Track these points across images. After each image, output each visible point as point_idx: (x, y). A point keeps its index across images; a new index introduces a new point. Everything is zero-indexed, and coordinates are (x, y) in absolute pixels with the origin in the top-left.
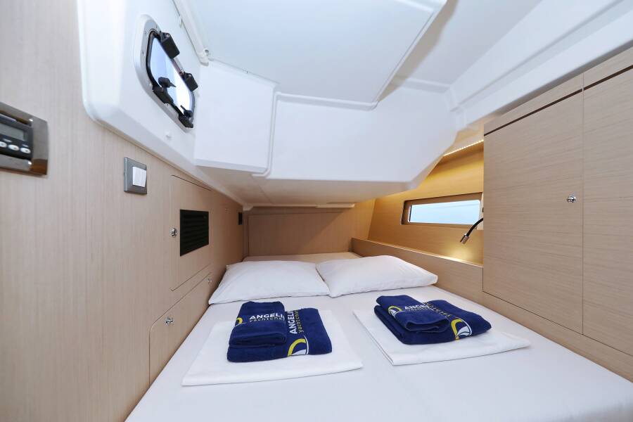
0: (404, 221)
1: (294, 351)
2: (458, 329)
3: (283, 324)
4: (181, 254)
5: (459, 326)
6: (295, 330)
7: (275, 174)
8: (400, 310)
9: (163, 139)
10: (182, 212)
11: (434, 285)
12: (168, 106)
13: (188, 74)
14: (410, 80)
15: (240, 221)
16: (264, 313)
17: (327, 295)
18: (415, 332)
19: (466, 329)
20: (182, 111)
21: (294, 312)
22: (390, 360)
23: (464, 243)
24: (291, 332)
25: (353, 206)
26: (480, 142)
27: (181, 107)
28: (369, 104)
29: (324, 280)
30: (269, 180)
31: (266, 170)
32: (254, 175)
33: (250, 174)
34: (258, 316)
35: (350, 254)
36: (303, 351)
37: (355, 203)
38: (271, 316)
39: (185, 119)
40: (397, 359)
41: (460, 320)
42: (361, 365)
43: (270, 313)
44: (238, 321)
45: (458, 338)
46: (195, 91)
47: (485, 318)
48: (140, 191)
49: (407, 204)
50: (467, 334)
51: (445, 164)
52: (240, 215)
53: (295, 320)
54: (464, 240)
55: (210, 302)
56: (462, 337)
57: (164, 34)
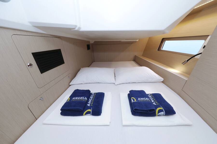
0: (159, 49)
2: (158, 112)
8: (135, 100)
15: (89, 48)
19: (162, 113)
24: (88, 105)
34: (76, 98)
35: (133, 63)
37: (139, 39)
38: (81, 98)
44: (68, 99)
50: (162, 115)
54: (184, 63)
55: (70, 84)
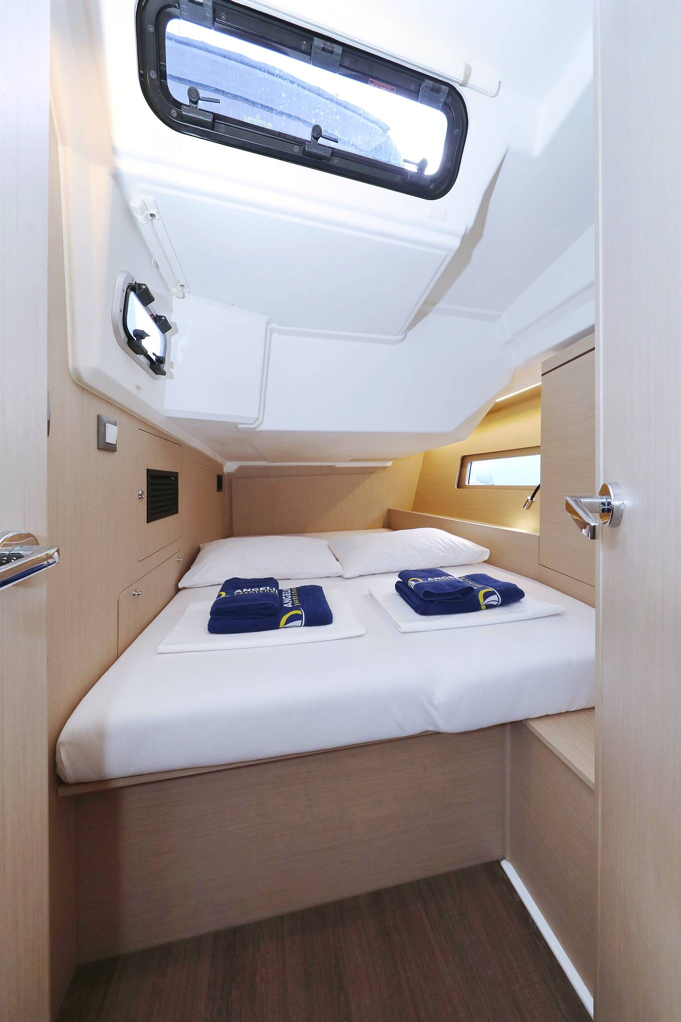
0: (460, 484)
1: (287, 623)
2: (485, 598)
3: (276, 597)
4: (149, 520)
5: (486, 596)
6: (290, 604)
7: (268, 425)
8: (421, 581)
9: (134, 391)
10: (149, 471)
11: (485, 562)
12: (142, 358)
13: (161, 317)
14: (440, 305)
15: (220, 487)
16: (252, 587)
17: (340, 576)
18: (432, 601)
19: (494, 599)
20: (154, 358)
21: (291, 589)
22: (397, 627)
23: (528, 509)
24: (284, 605)
25: (390, 464)
26: (537, 385)
27: (154, 354)
28: (395, 338)
29: (338, 560)
30: (261, 432)
31: (257, 419)
32: (240, 426)
33: (235, 425)
34: (245, 590)
36: (298, 623)
37: (392, 459)
38: (261, 589)
39: (157, 366)
40: (404, 627)
41: (491, 589)
42: (362, 632)
43: (259, 587)
44: (219, 595)
45: (484, 607)
46: (167, 333)
47: (520, 586)
48: (110, 448)
49: (465, 460)
50: (495, 603)
51: (497, 411)
52: (220, 479)
53: (292, 595)
54: (528, 505)
55: (180, 585)
56: (489, 607)
57: (139, 284)
